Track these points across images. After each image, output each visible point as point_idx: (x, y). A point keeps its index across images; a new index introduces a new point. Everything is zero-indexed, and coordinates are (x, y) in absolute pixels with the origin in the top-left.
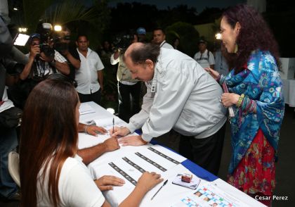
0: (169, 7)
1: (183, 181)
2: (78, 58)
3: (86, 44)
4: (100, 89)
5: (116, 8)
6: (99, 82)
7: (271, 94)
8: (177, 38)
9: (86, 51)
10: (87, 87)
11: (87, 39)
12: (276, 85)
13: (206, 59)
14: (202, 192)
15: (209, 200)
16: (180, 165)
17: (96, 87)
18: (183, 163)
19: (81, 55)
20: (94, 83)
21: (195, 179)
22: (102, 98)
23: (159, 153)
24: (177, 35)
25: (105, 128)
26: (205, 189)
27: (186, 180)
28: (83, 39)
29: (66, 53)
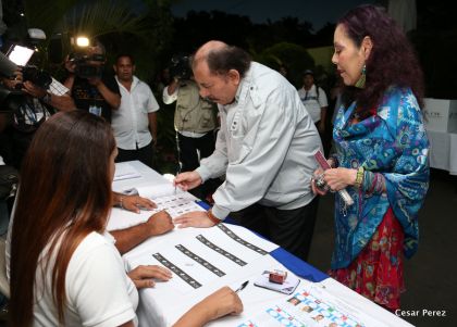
0: (269, 21)
1: (271, 281)
2: (116, 91)
3: (130, 70)
4: (152, 142)
5: (185, 18)
7: (415, 157)
9: (130, 81)
10: (130, 139)
12: (421, 145)
13: (314, 98)
14: (300, 298)
15: (311, 310)
16: (268, 255)
17: (146, 139)
18: (273, 254)
19: (122, 88)
20: (142, 132)
21: (292, 278)
23: (236, 238)
26: (306, 294)
27: (276, 279)
28: (125, 61)
29: (96, 81)
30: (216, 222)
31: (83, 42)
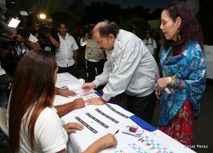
0: (129, 7)
1: (130, 131)
3: (65, 30)
5: (90, 5)
6: (74, 59)
8: (134, 29)
9: (65, 35)
10: (64, 62)
11: (66, 26)
12: (202, 68)
13: (150, 44)
14: (144, 139)
15: (149, 145)
16: (129, 118)
17: (72, 63)
18: (131, 118)
19: (61, 38)
20: (70, 59)
21: (140, 130)
22: (76, 71)
23: (114, 110)
24: (134, 26)
25: (75, 92)
26: (147, 137)
27: (132, 130)
28: (63, 26)
29: (49, 35)
30: (105, 102)
31: (43, 16)
